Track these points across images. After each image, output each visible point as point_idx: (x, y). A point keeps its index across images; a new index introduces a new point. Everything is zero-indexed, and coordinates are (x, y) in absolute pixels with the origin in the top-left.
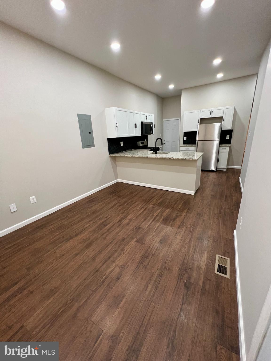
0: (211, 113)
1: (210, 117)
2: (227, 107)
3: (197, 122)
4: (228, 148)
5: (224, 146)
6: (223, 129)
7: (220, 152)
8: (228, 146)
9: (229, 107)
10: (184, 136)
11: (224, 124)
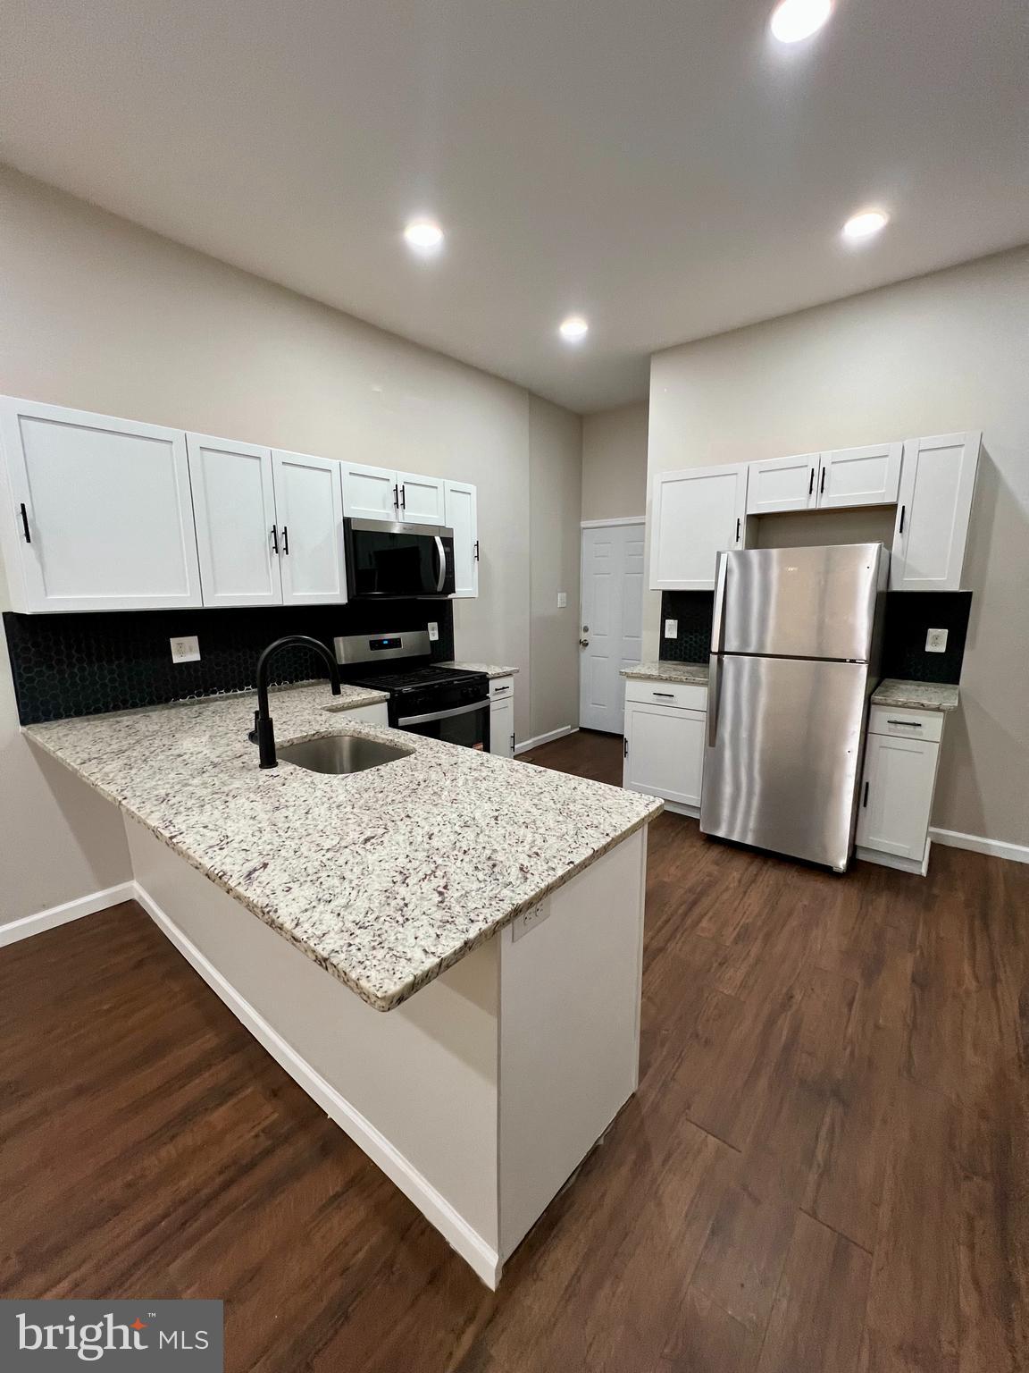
0: (818, 481)
1: (812, 506)
2: (927, 442)
3: (727, 538)
4: (933, 726)
5: (905, 706)
6: (897, 586)
7: (874, 741)
8: (938, 709)
9: (938, 441)
10: (665, 616)
11: (904, 551)
